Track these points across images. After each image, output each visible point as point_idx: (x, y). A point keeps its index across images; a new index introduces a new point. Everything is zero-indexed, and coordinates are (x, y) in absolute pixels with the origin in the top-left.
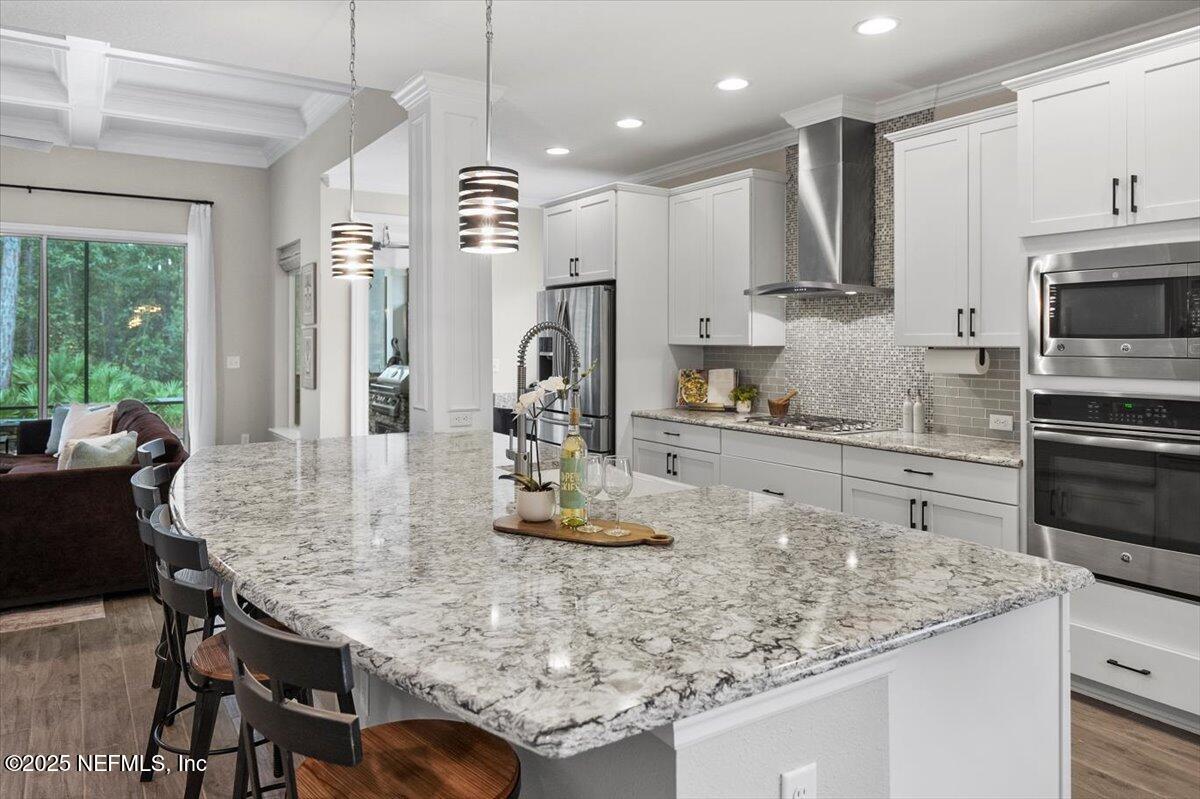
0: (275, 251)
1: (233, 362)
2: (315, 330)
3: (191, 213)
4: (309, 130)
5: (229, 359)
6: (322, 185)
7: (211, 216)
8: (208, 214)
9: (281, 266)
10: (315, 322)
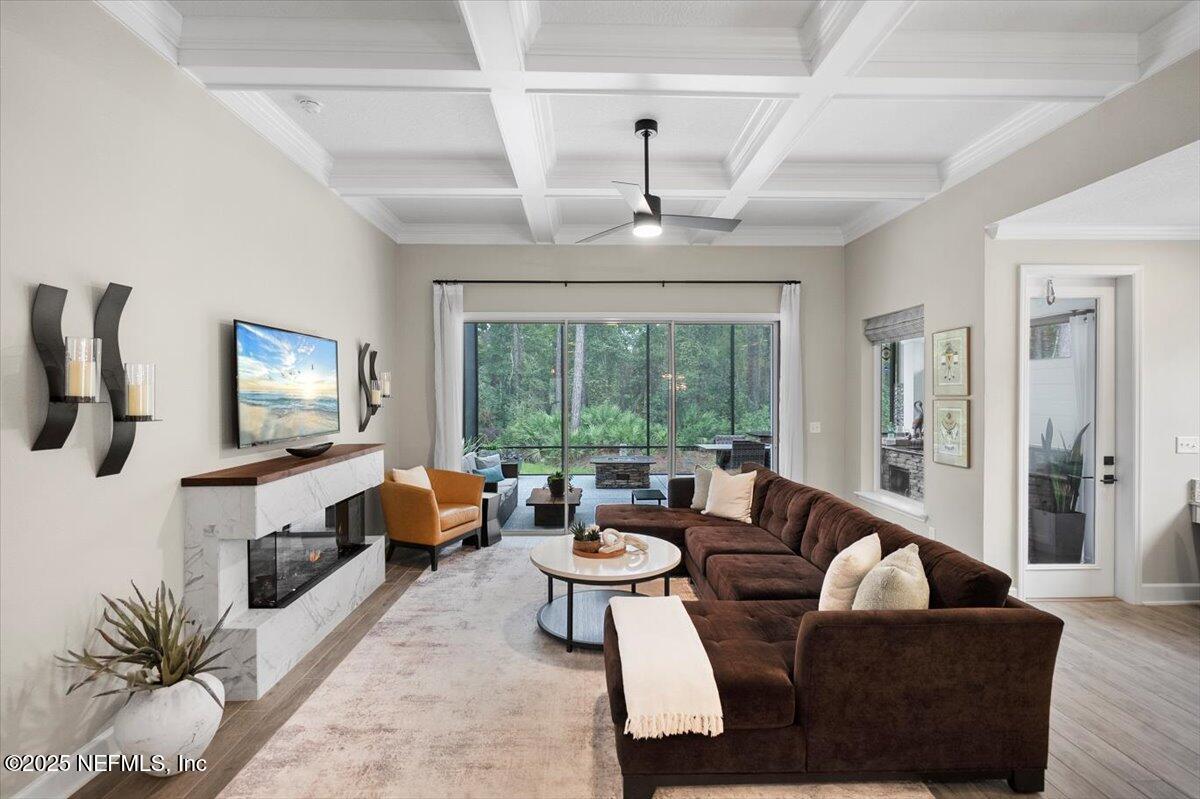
0: (861, 322)
1: (815, 427)
2: (969, 402)
3: (784, 293)
4: (948, 185)
5: (811, 424)
6: (987, 238)
7: (801, 293)
8: (798, 293)
9: (867, 336)
10: (969, 393)
